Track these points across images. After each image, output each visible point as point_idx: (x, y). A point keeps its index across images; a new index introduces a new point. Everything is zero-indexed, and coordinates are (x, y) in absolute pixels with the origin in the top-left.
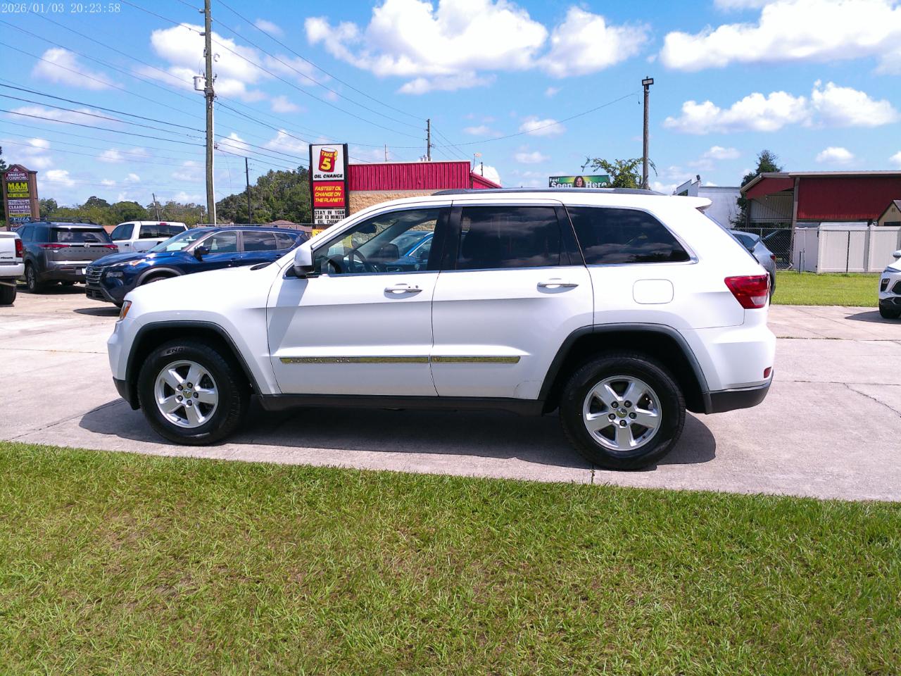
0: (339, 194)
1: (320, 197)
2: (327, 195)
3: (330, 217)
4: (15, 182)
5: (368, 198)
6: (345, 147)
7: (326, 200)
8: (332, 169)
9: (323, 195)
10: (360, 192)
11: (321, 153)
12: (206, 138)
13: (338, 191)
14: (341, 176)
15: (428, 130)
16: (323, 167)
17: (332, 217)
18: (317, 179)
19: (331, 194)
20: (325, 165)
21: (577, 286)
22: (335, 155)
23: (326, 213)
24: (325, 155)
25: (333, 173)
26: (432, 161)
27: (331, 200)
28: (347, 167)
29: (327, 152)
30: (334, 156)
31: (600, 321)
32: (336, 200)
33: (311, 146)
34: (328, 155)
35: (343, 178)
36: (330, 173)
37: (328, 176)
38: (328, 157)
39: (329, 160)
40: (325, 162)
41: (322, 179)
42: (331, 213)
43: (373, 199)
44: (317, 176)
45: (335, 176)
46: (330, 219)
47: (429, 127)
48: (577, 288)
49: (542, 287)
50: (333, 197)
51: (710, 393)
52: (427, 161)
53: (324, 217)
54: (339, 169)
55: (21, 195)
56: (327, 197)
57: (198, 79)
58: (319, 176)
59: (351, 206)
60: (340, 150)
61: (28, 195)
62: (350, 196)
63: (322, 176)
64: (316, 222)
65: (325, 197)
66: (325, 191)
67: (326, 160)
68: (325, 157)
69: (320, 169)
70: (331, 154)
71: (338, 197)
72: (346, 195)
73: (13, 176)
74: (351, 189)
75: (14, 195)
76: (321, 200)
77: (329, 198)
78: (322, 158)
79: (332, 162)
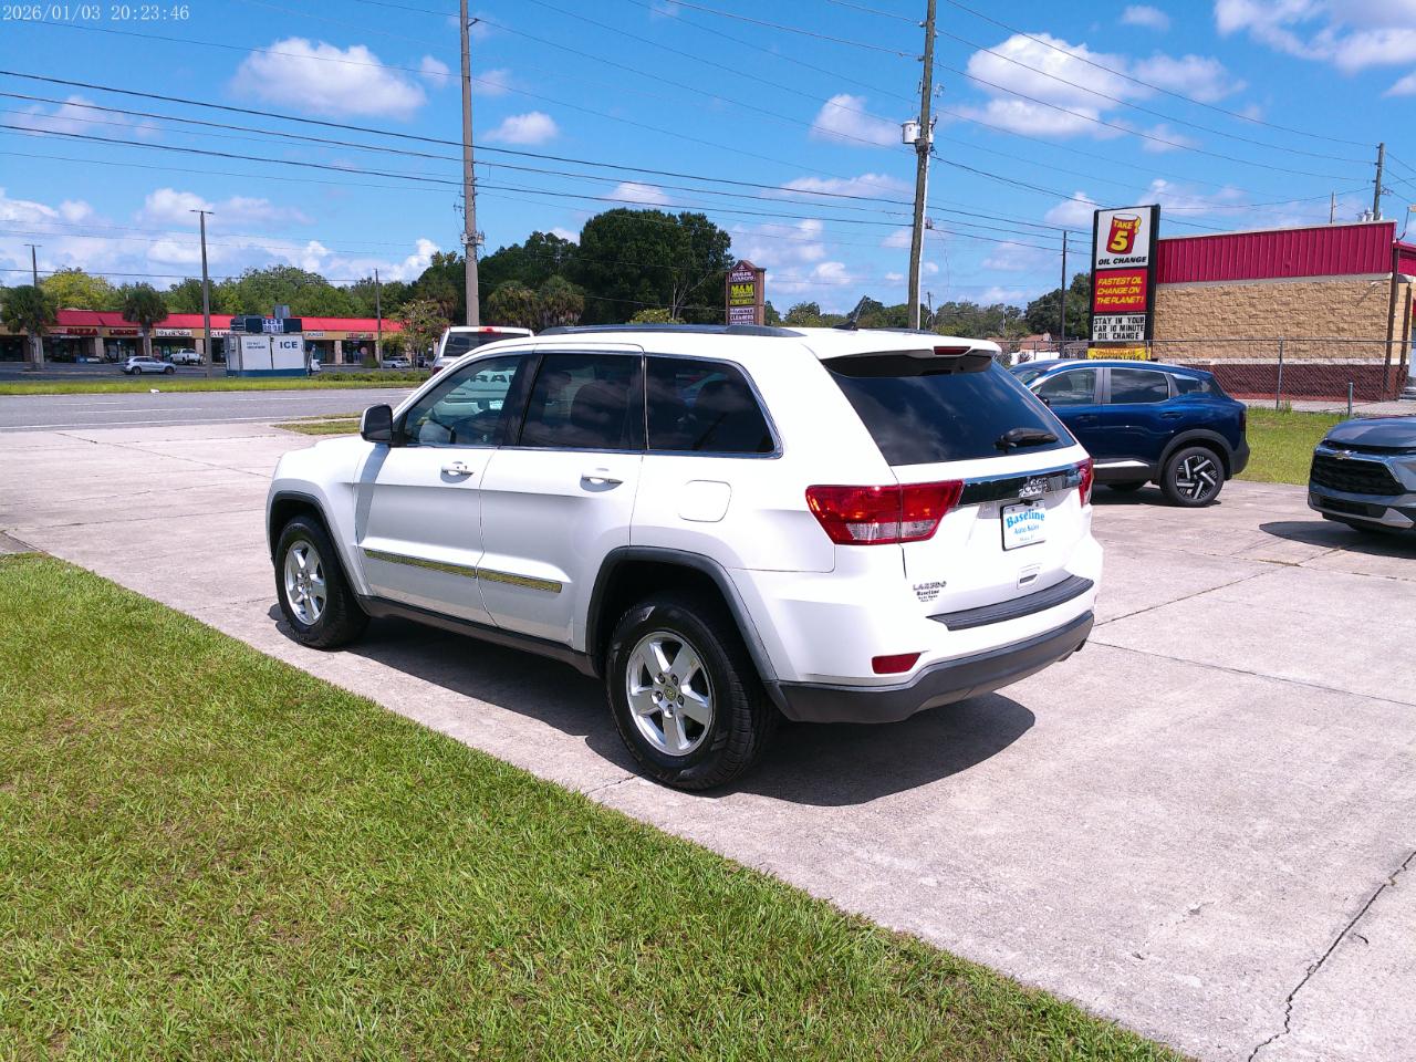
0: (1136, 290)
1: (1104, 296)
2: (1117, 291)
3: (1118, 328)
4: (739, 284)
5: (1189, 294)
6: (1155, 211)
7: (1115, 300)
8: (1128, 250)
9: (1110, 291)
10: (1176, 285)
11: (1113, 223)
12: (915, 214)
13: (1135, 285)
14: (1144, 259)
15: (1379, 164)
16: (1114, 246)
17: (1122, 328)
18: (1103, 266)
19: (1124, 290)
20: (1118, 243)
21: (620, 483)
22: (1136, 224)
23: (1113, 322)
24: (1120, 225)
25: (1129, 256)
26: (1382, 220)
27: (1123, 301)
28: (1155, 243)
29: (1123, 221)
30: (1134, 227)
31: (638, 541)
32: (1131, 301)
33: (1096, 214)
34: (1125, 225)
35: (1146, 263)
36: (1124, 256)
37: (1121, 261)
38: (1124, 230)
39: (1125, 234)
40: (1117, 239)
41: (1112, 266)
42: (1120, 321)
43: (1199, 296)
44: (1102, 262)
45: (1133, 260)
46: (1118, 331)
47: (1380, 157)
48: (621, 486)
49: (586, 481)
50: (1127, 295)
51: (779, 683)
52: (1371, 221)
53: (1108, 329)
54: (1142, 247)
55: (745, 302)
56: (1117, 296)
57: (907, 128)
58: (1106, 261)
59: (1158, 309)
60: (1146, 216)
61: (753, 301)
62: (1158, 292)
63: (1111, 261)
64: (1095, 337)
65: (1114, 295)
66: (1113, 286)
67: (1120, 233)
68: (1120, 229)
69: (1109, 249)
70: (1130, 224)
71: (1135, 294)
72: (1149, 293)
73: (738, 276)
74: (1161, 281)
75: (737, 302)
76: (1106, 301)
77: (1120, 296)
78: (1114, 231)
79: (1131, 237)
